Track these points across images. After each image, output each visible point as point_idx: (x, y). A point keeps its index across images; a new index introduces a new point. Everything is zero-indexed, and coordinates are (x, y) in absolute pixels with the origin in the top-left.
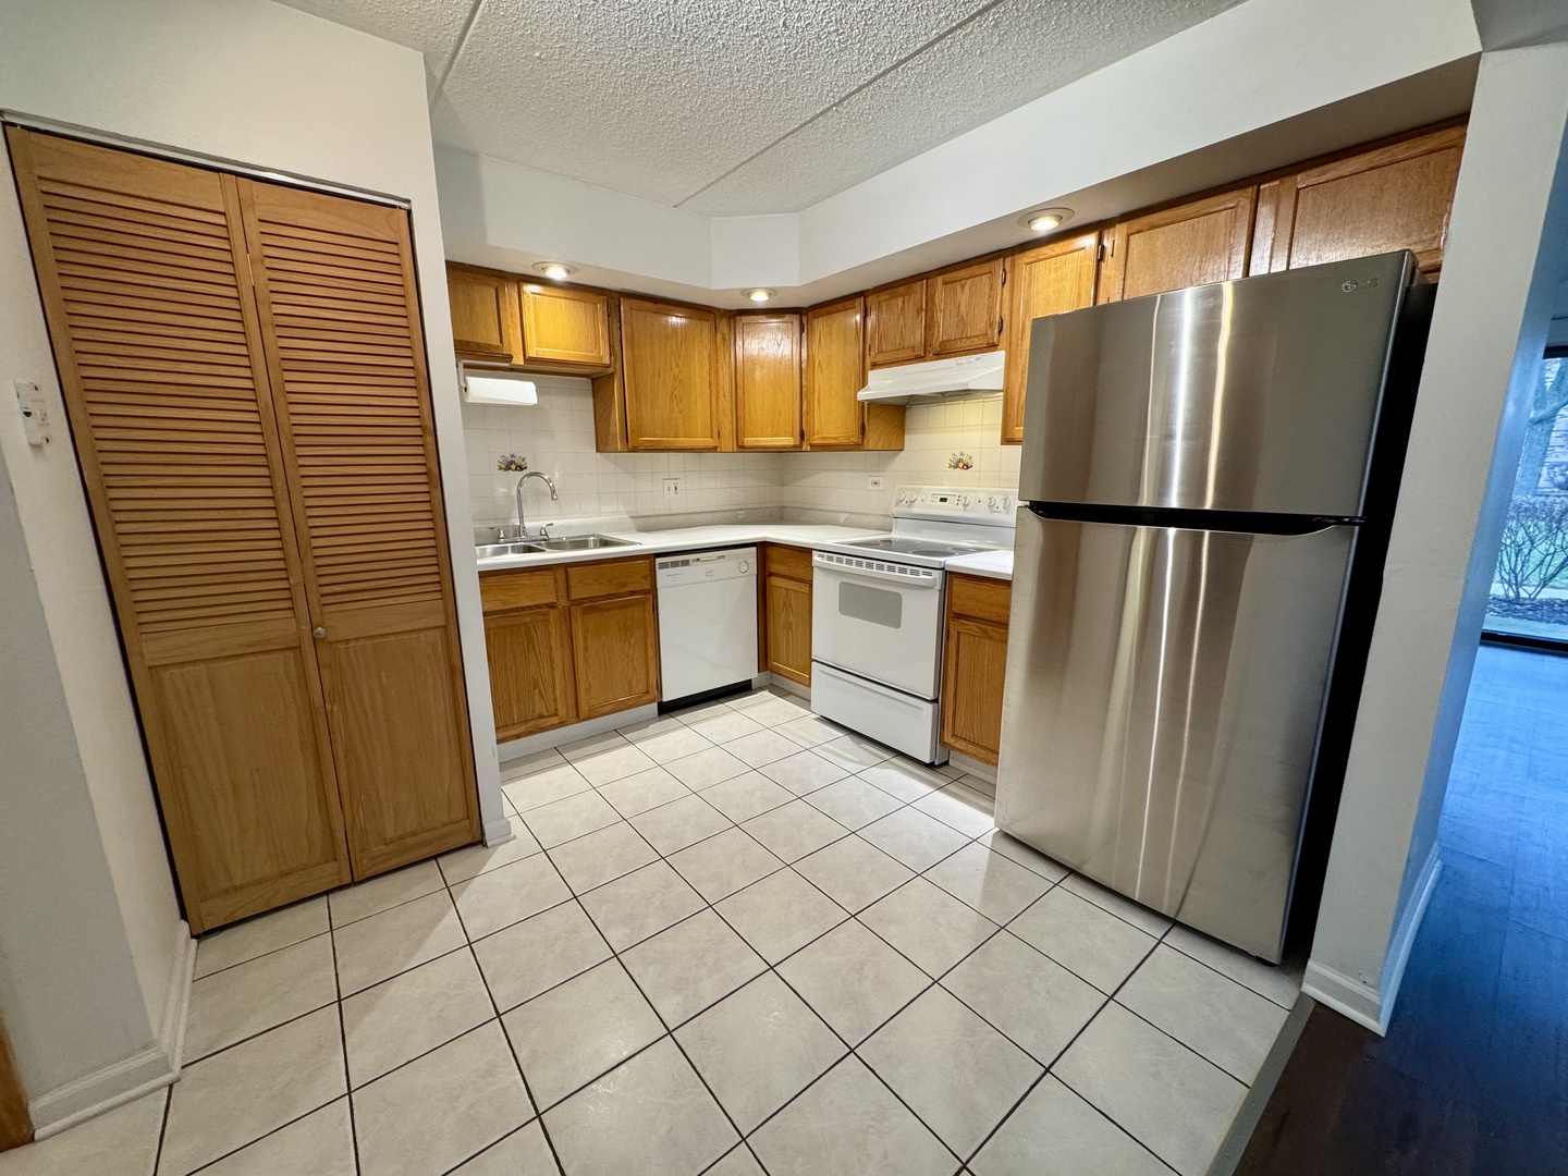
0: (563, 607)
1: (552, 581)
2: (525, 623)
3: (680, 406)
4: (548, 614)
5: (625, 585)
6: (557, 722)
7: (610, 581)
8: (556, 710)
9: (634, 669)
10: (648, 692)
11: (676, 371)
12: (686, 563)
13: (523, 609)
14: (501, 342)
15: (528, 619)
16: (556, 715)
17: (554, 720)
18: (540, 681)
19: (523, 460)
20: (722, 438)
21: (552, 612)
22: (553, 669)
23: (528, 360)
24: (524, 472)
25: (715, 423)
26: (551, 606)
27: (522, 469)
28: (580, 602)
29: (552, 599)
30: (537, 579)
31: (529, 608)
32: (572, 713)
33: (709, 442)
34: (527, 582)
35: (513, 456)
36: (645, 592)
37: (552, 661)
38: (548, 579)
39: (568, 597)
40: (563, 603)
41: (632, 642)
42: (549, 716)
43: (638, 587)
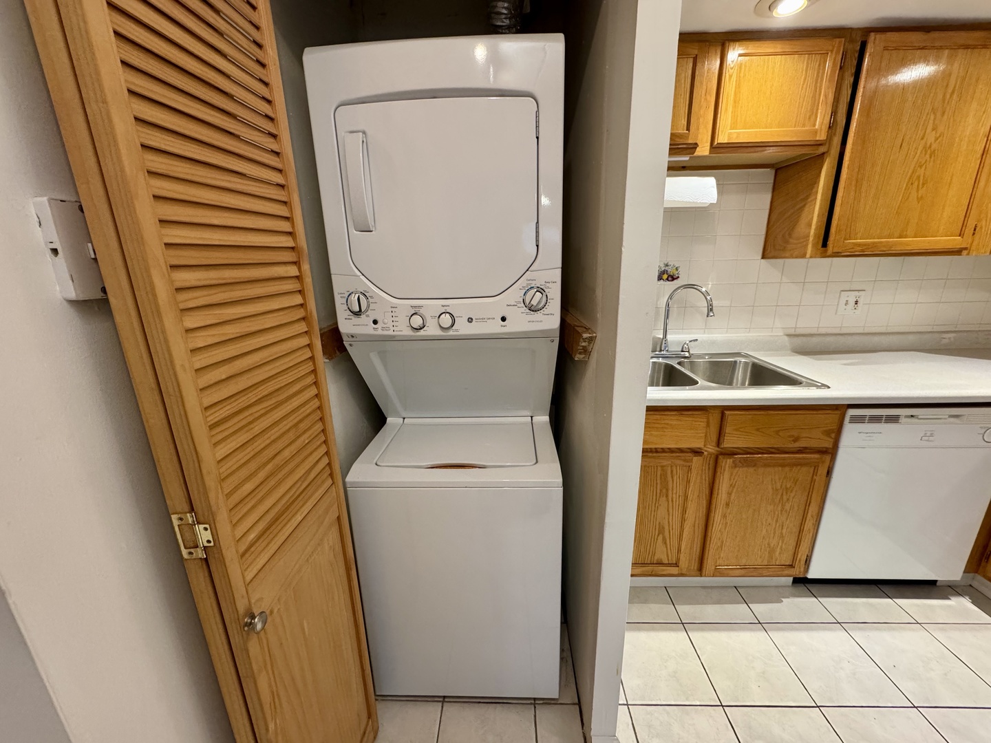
0: (710, 454)
1: (703, 424)
2: (662, 467)
3: (921, 192)
4: (691, 461)
5: (796, 440)
6: (677, 573)
7: (777, 432)
8: (678, 559)
9: (782, 536)
10: (791, 566)
11: (931, 137)
12: (894, 419)
13: (663, 451)
14: (688, 129)
15: (665, 463)
16: (676, 565)
17: (674, 570)
18: (666, 527)
19: (677, 269)
20: (977, 236)
21: (695, 459)
22: (683, 520)
23: (715, 148)
24: (676, 283)
25: (974, 213)
26: (697, 452)
27: (673, 279)
28: (731, 453)
29: (697, 444)
30: (686, 420)
31: (671, 451)
32: (695, 565)
33: (955, 241)
34: (675, 423)
35: (667, 265)
36: (823, 452)
37: (684, 511)
38: (700, 422)
39: (718, 444)
40: (711, 449)
41: (787, 506)
42: (670, 565)
43: (814, 444)
